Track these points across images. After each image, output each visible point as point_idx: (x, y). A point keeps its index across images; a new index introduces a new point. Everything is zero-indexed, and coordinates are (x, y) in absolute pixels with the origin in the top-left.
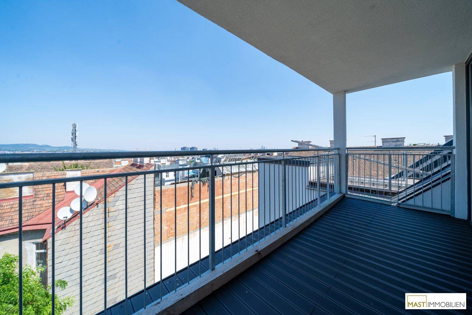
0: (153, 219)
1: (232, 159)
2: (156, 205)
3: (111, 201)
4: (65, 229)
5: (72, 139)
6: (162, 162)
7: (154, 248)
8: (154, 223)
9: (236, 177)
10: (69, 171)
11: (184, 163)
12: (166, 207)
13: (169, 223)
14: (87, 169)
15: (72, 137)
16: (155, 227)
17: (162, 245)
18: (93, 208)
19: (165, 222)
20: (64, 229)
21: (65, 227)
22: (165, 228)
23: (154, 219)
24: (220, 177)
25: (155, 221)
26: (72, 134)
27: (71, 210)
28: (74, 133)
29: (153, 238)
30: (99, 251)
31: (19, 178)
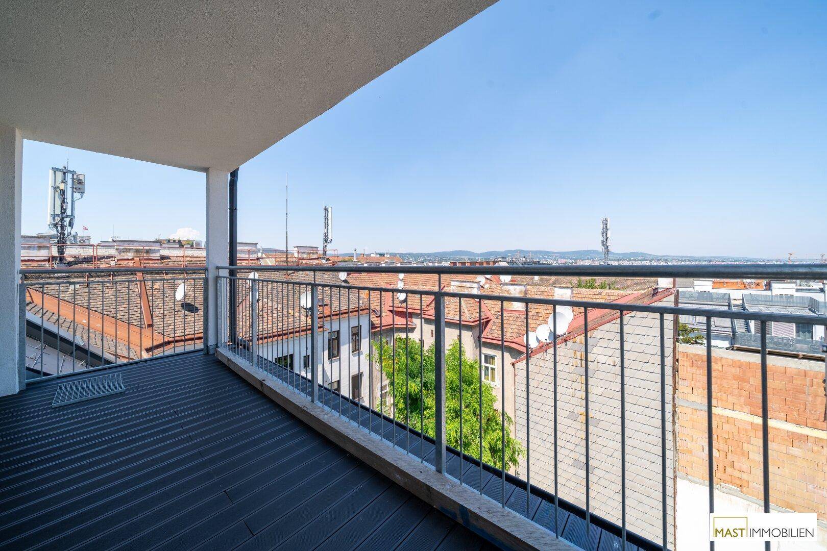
0: (672, 412)
5: (603, 242)
10: (557, 287)
13: (722, 446)
14: (609, 288)
15: (603, 239)
26: (603, 234)
27: (538, 339)
28: (605, 233)
29: (672, 452)
30: (569, 413)
31: (515, 290)
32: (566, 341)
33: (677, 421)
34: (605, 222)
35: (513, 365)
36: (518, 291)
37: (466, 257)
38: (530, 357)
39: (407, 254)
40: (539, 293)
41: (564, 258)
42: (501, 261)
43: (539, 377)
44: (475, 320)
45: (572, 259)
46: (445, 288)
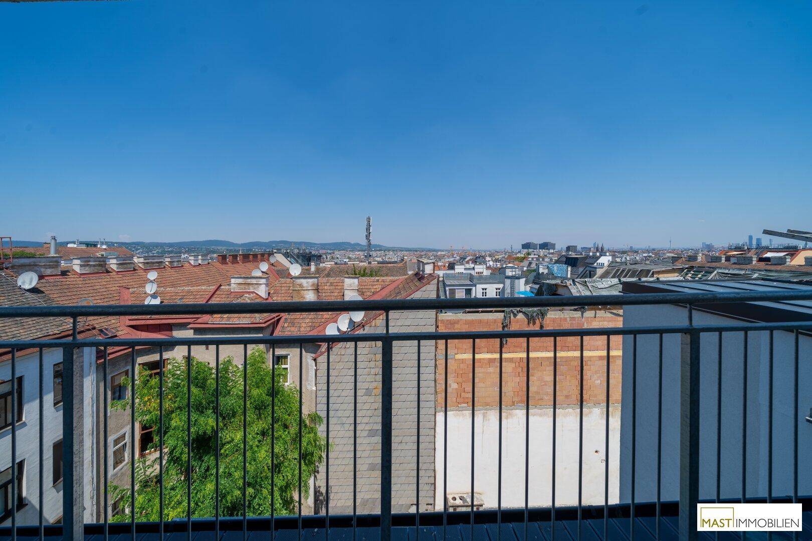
0: (434, 365)
1: (623, 271)
2: (439, 343)
3: (378, 325)
4: (332, 350)
6: (477, 270)
7: (435, 413)
8: (435, 372)
9: (618, 315)
11: (514, 273)
12: (456, 351)
13: (460, 380)
15: (366, 234)
17: (448, 413)
18: (359, 331)
19: (453, 375)
22: (453, 385)
23: (436, 365)
24: (571, 310)
25: (437, 369)
26: (367, 229)
27: (339, 330)
29: (434, 395)
30: (365, 390)
31: (307, 283)
32: (363, 326)
33: (437, 371)
34: (369, 219)
35: (315, 360)
36: (310, 284)
37: (224, 248)
38: (332, 348)
39: (134, 243)
40: (328, 284)
41: (324, 249)
42: (276, 253)
43: (340, 366)
44: (266, 320)
45: (330, 250)
46: (222, 287)
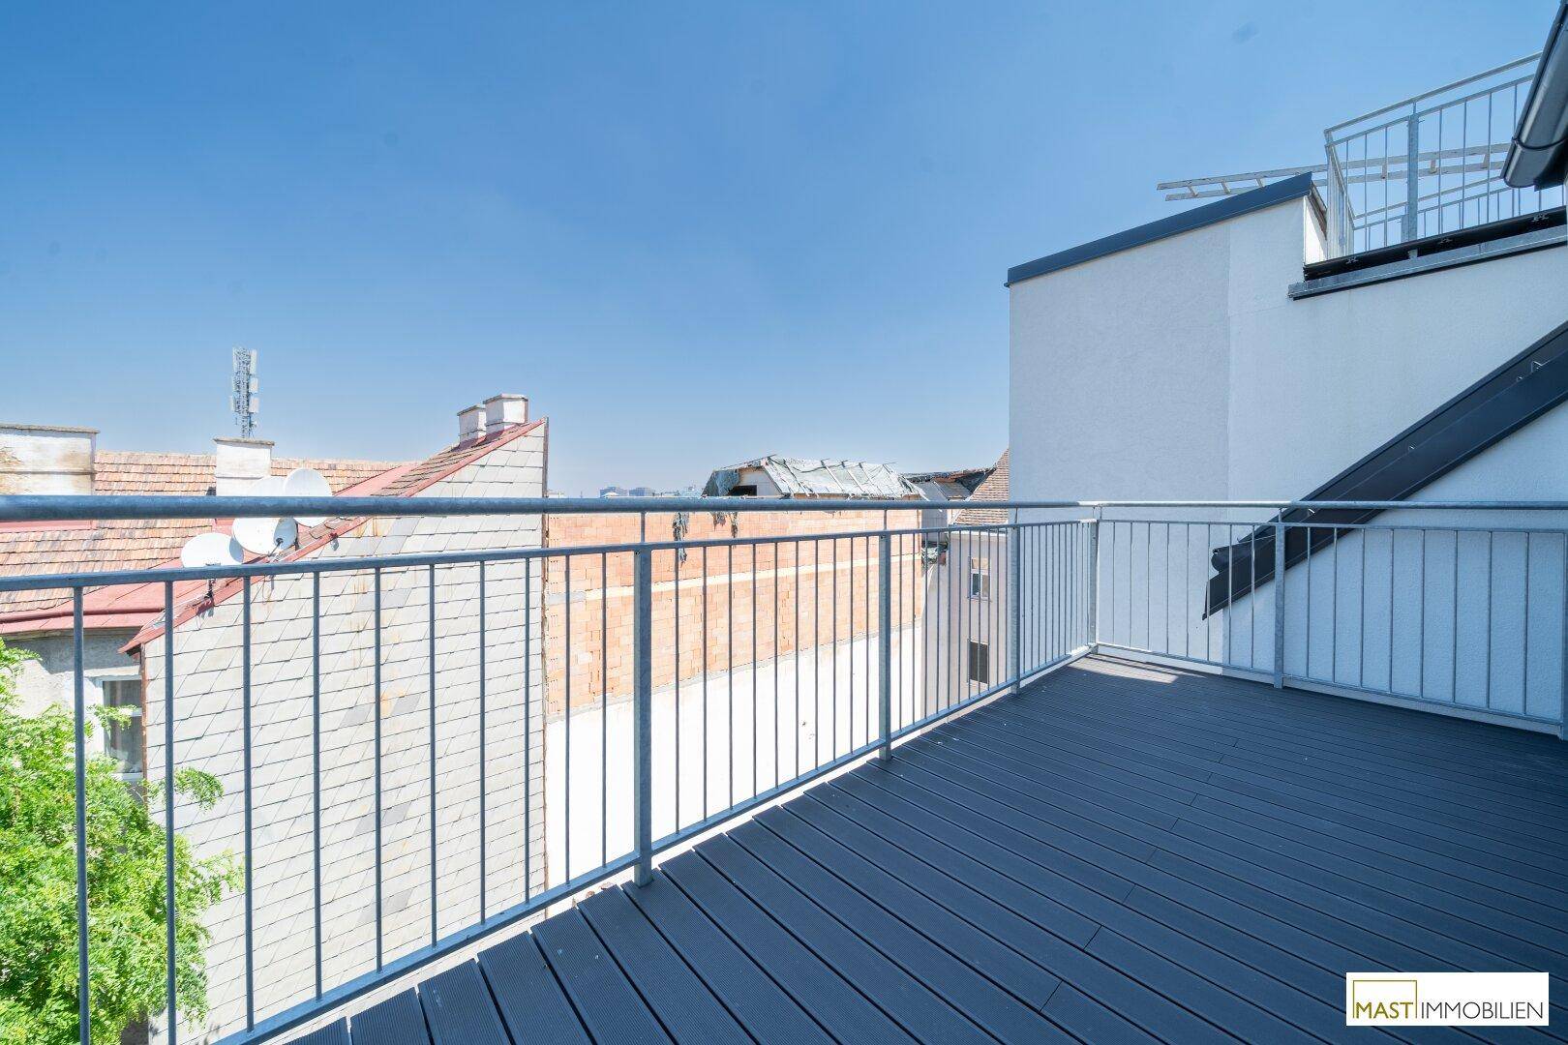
0: (540, 620)
2: (550, 569)
3: (385, 534)
4: (211, 614)
7: (545, 726)
8: (543, 634)
10: (225, 442)
12: (587, 584)
13: (596, 644)
16: (546, 649)
17: (571, 718)
18: (320, 550)
19: (581, 637)
20: (207, 613)
21: (212, 605)
22: (581, 657)
23: (544, 618)
25: (546, 628)
29: (540, 687)
32: (334, 537)
33: (546, 633)
